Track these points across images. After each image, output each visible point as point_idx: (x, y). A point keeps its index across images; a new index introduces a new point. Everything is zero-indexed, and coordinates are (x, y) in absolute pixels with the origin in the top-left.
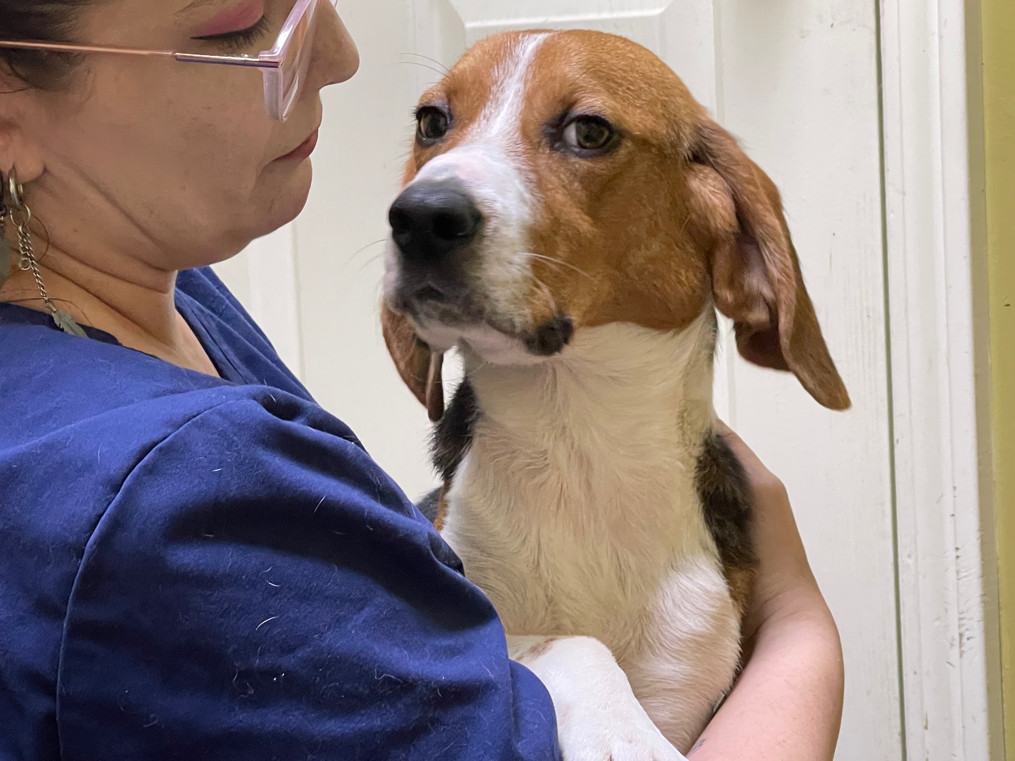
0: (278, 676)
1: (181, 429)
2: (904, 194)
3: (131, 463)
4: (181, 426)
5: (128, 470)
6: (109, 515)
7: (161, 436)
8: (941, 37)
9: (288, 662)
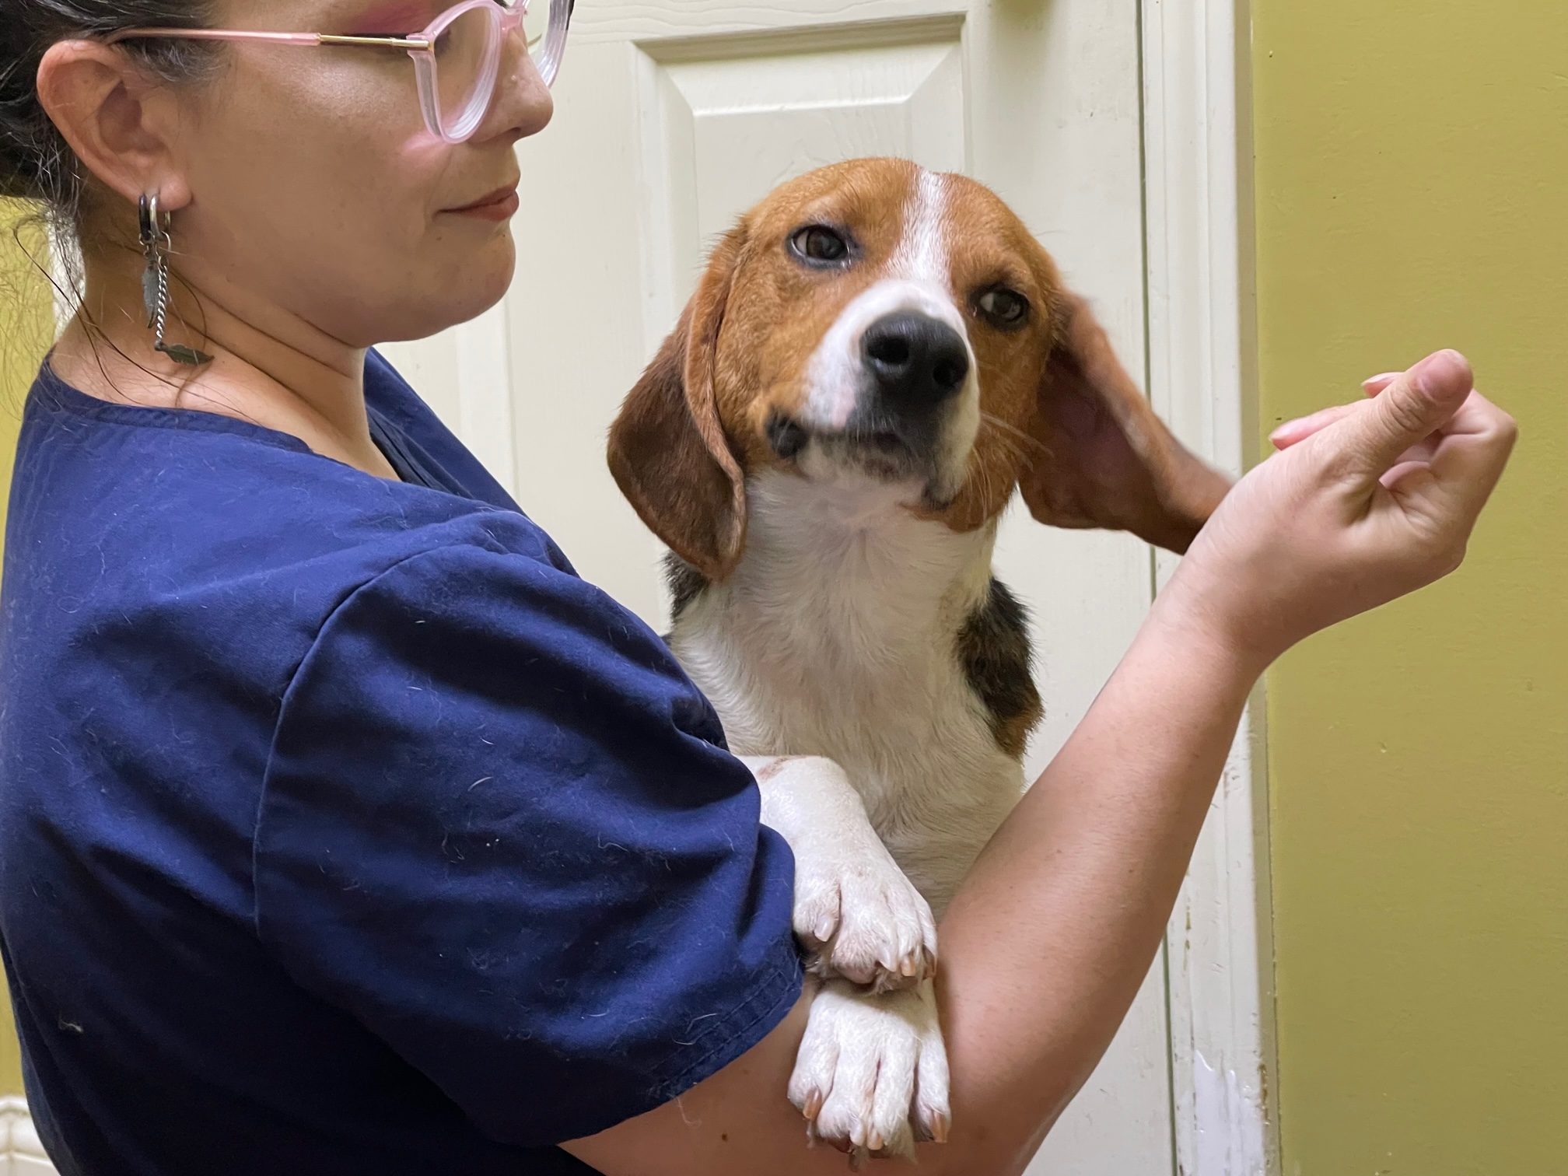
0: (492, 841)
1: (387, 573)
2: (1168, 298)
3: (330, 607)
4: (387, 569)
5: (326, 614)
6: (306, 665)
7: (364, 580)
8: (1209, 128)
9: (504, 826)
